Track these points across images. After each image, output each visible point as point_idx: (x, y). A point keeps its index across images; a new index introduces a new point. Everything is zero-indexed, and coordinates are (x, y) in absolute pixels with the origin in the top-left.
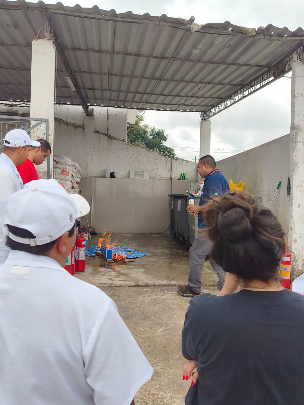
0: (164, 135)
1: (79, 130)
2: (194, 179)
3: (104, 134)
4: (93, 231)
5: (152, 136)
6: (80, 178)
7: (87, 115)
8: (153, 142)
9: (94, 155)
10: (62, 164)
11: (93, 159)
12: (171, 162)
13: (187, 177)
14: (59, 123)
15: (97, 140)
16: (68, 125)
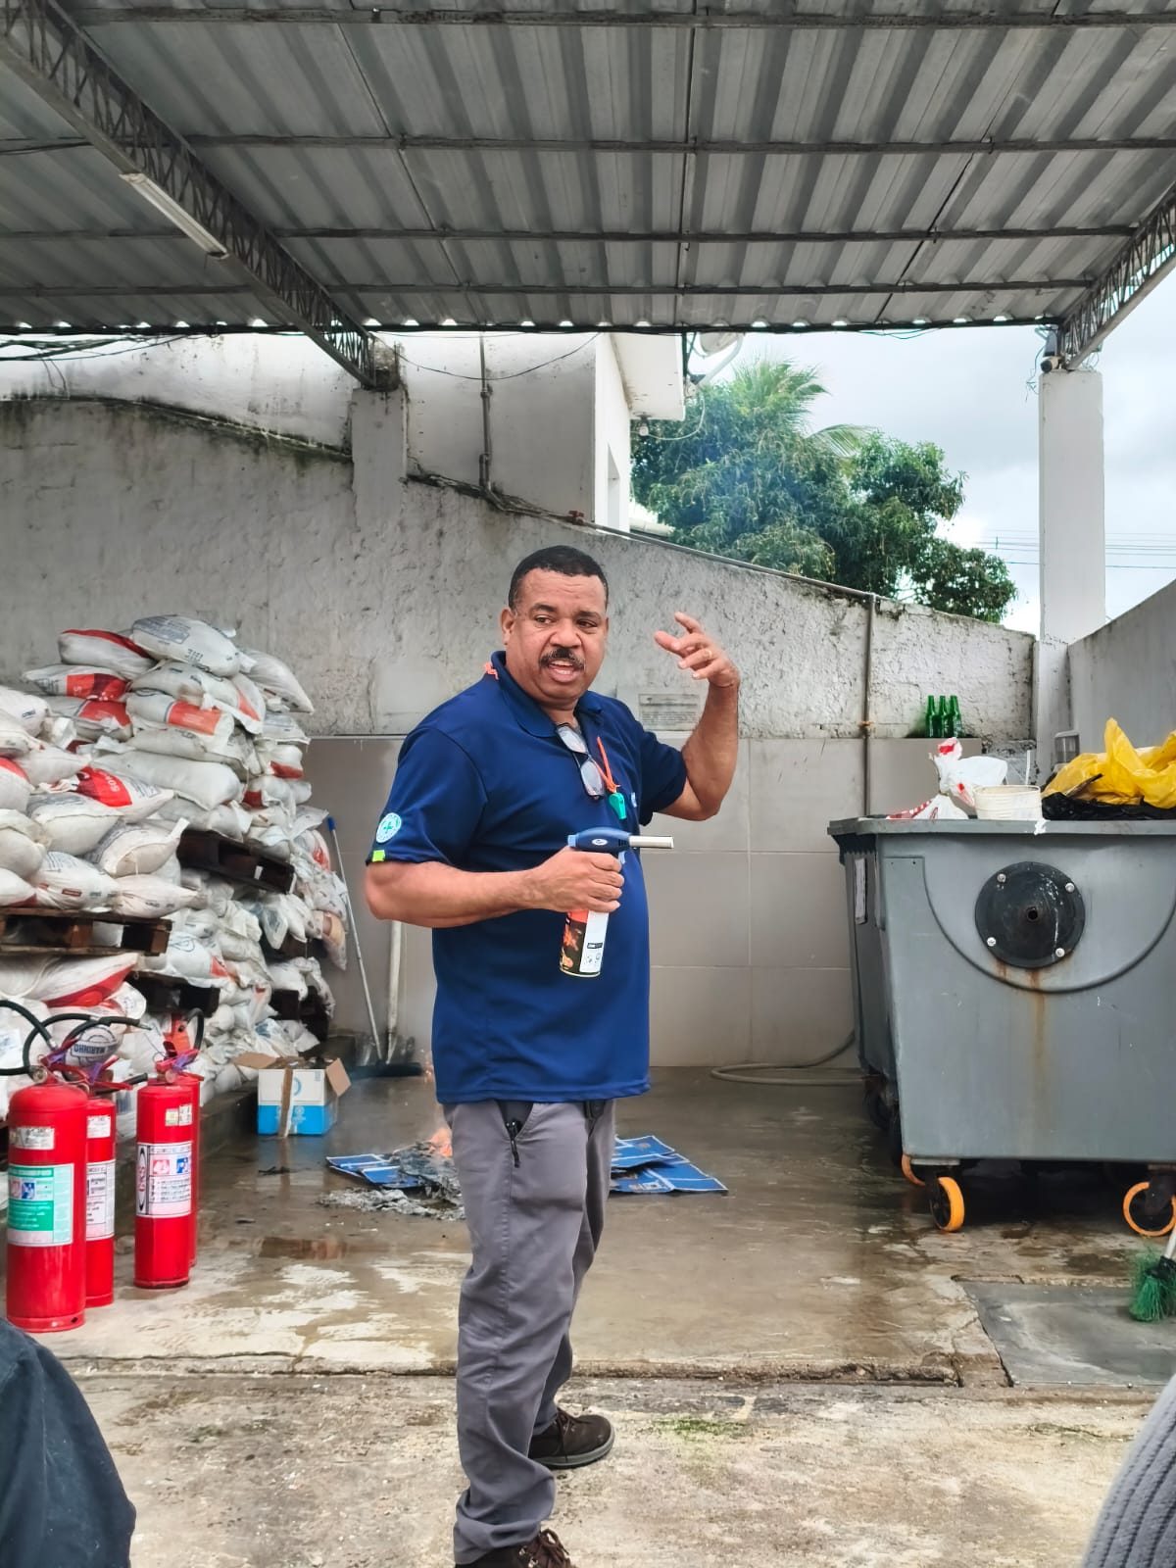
0: (937, 479)
1: (324, 476)
2: (1010, 728)
3: (463, 489)
4: (403, 1052)
5: (866, 489)
6: (300, 746)
7: (367, 386)
8: (871, 525)
9: (410, 609)
10: (178, 667)
11: (405, 638)
12: (861, 632)
13: (969, 715)
14: (212, 441)
15: (426, 527)
16: (262, 450)
